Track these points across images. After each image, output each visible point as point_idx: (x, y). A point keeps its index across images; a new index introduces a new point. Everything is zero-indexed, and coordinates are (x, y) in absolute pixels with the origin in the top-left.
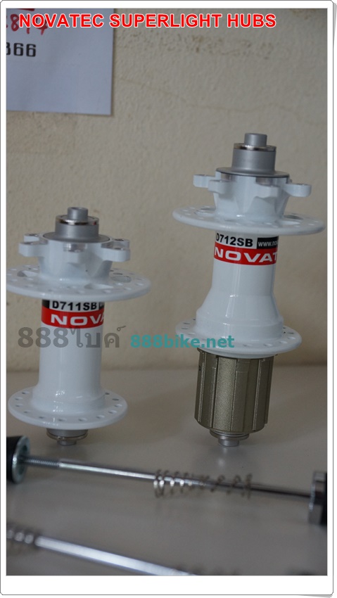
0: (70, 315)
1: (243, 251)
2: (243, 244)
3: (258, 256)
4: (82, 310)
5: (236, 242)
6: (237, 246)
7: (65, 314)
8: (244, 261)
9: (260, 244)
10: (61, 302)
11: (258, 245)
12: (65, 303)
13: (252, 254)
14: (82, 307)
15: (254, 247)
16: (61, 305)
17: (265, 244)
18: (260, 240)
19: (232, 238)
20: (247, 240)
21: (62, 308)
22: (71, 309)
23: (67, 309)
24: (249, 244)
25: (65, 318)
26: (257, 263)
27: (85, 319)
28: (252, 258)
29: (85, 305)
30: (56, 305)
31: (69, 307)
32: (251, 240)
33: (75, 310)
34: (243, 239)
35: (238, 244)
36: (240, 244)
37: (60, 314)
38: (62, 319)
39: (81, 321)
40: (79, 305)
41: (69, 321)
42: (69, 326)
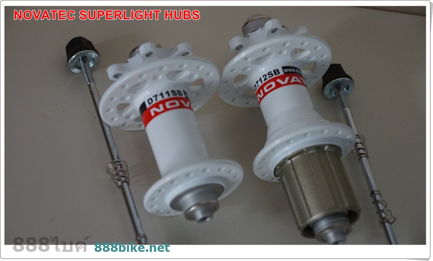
0: (163, 102)
1: (274, 80)
2: (272, 75)
3: (287, 79)
4: (171, 96)
5: (268, 76)
6: (269, 79)
7: (160, 103)
8: (278, 85)
9: (286, 71)
10: (154, 97)
11: (284, 71)
12: (156, 96)
13: (282, 78)
14: (171, 94)
15: (282, 73)
16: (154, 99)
17: (290, 70)
18: (284, 68)
19: (263, 77)
20: (274, 71)
21: (156, 100)
22: (163, 97)
23: (160, 99)
24: (277, 73)
25: (161, 106)
26: (289, 83)
27: (177, 102)
28: (284, 81)
29: (172, 92)
30: (150, 101)
31: (161, 96)
32: (278, 70)
33: (166, 96)
34: (271, 72)
35: (269, 77)
36: (271, 76)
37: (157, 106)
38: (159, 108)
39: (174, 104)
40: (167, 92)
41: (164, 106)
42: (166, 110)
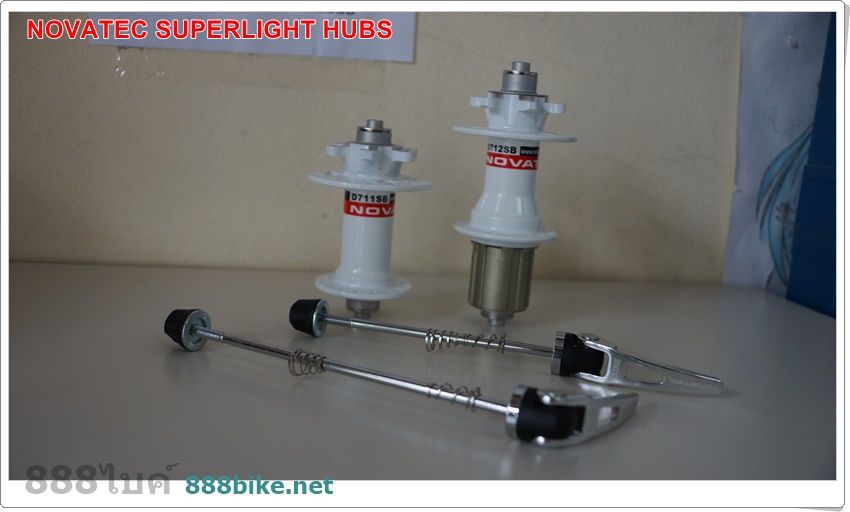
0: (366, 206)
1: (508, 157)
2: (508, 151)
3: (521, 161)
4: (375, 202)
5: (503, 150)
6: (503, 153)
7: (362, 205)
8: (509, 166)
9: (523, 152)
10: (359, 195)
11: (521, 152)
12: (361, 196)
13: (516, 159)
14: (375, 199)
15: (518, 154)
16: (358, 197)
17: (527, 152)
18: (522, 148)
19: (499, 147)
20: (512, 148)
21: (360, 200)
22: (367, 201)
23: (363, 201)
24: (513, 152)
25: (361, 208)
26: (520, 167)
27: (378, 210)
28: (516, 163)
29: (378, 197)
30: (354, 197)
31: (365, 199)
32: (515, 149)
33: (370, 201)
34: (508, 148)
36: (506, 151)
37: (358, 205)
38: (359, 209)
39: (375, 211)
40: (373, 197)
41: (364, 211)
42: (365, 215)
